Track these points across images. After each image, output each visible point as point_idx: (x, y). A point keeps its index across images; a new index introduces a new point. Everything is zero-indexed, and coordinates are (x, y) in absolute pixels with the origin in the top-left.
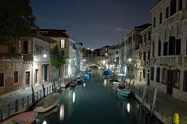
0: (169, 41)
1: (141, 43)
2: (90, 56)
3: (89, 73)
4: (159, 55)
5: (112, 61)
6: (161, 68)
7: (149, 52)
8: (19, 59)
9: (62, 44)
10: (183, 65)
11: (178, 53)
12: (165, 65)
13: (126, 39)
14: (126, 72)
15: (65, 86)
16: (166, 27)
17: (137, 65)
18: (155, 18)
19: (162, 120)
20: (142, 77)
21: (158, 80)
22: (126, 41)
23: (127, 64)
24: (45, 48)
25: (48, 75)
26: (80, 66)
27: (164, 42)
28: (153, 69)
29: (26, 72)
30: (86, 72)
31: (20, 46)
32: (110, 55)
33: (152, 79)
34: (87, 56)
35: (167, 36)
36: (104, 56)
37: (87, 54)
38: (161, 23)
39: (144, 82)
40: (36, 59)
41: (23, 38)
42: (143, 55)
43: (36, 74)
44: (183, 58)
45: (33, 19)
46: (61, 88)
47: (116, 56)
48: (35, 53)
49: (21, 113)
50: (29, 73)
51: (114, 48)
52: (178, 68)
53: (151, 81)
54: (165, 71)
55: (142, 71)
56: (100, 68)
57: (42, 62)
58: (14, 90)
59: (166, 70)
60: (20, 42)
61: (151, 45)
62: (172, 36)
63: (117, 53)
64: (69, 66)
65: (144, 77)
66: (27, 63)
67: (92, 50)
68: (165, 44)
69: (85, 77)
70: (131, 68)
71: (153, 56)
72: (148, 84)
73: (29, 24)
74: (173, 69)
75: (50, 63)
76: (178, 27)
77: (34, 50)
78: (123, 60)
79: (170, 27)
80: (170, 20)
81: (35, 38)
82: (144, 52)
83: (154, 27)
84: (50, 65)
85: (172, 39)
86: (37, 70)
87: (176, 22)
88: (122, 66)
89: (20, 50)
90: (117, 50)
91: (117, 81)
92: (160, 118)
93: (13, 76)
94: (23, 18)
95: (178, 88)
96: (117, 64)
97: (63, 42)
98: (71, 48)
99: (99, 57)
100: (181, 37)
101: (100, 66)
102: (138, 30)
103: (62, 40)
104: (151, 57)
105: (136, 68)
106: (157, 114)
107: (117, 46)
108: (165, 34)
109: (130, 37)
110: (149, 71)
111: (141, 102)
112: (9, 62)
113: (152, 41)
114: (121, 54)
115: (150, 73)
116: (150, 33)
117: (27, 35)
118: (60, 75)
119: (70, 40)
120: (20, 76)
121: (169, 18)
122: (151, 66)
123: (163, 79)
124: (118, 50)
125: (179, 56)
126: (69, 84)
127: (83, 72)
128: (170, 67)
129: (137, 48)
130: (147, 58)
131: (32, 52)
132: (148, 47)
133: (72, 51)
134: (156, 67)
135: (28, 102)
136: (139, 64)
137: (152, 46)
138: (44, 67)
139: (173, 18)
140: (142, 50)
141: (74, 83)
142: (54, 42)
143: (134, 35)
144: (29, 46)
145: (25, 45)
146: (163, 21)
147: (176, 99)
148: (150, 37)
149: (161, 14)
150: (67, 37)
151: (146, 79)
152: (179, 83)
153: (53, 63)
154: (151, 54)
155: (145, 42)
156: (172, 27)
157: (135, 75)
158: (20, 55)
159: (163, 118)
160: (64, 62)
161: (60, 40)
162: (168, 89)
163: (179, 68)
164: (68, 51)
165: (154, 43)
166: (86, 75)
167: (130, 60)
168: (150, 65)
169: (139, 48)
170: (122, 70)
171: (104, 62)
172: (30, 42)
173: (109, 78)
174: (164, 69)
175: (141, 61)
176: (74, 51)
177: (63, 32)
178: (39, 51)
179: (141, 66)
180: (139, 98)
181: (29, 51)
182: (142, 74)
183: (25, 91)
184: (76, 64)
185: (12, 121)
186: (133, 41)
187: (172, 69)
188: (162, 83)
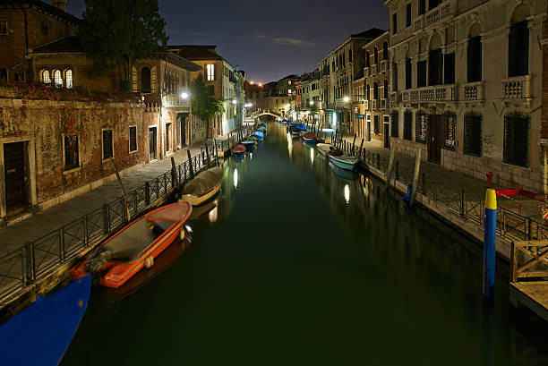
0: (429, 59)
1: (368, 66)
2: (258, 96)
3: (262, 128)
4: (409, 86)
5: (305, 105)
6: (414, 111)
7: (386, 83)
8: (138, 103)
9: (209, 74)
10: (462, 103)
11: (450, 79)
12: (422, 104)
13: (332, 59)
14: (334, 124)
15: (222, 154)
16: (420, 31)
17: (359, 110)
18: (395, 16)
19: (435, 210)
20: (372, 132)
21: (408, 136)
22: (333, 63)
23: (338, 108)
24: (180, 80)
25: (187, 134)
26: (241, 116)
27: (417, 61)
28: (395, 115)
29: (151, 129)
30: (256, 127)
31: (135, 78)
32: (299, 92)
33: (395, 134)
34: (251, 98)
35: (423, 50)
36: (286, 94)
37: (251, 92)
38: (409, 24)
39: (376, 143)
40: (166, 101)
41: (140, 61)
42: (372, 89)
43: (167, 132)
44: (462, 90)
45: (161, 24)
46: (217, 158)
47: (312, 94)
48: (164, 90)
49: (155, 208)
50: (154, 129)
51: (307, 78)
52: (450, 110)
53: (392, 140)
54: (423, 117)
55: (372, 121)
56: (279, 119)
57: (177, 109)
58: (131, 165)
59: (424, 114)
60: (134, 69)
61: (388, 68)
62: (434, 48)
63: (314, 88)
64: (224, 115)
65: (377, 131)
66: (151, 111)
67: (260, 85)
68: (421, 65)
69: (256, 136)
70: (346, 116)
71: (395, 89)
72: (387, 145)
73: (153, 34)
74: (439, 112)
75: (190, 111)
76: (446, 30)
77: (163, 85)
78: (327, 102)
79: (429, 31)
80: (428, 17)
81: (164, 62)
82: (375, 83)
83: (395, 32)
84: (191, 115)
85: (435, 54)
86: (168, 125)
87: (441, 21)
88: (327, 113)
89: (135, 87)
90: (313, 83)
91: (323, 142)
92: (430, 207)
93: (127, 137)
94: (142, 23)
95: (451, 148)
96: (314, 109)
97: (210, 68)
98: (226, 79)
99: (277, 98)
100: (454, 49)
101: (280, 115)
102: (357, 41)
103: (209, 66)
104: (391, 92)
105: (358, 114)
106: (425, 200)
107: (313, 74)
108: (420, 46)
109: (341, 56)
110: (387, 119)
111: (385, 179)
112: (121, 109)
113: (391, 61)
114: (322, 90)
115: (390, 123)
116: (386, 46)
117: (148, 56)
118: (209, 134)
119: (225, 64)
120: (139, 136)
121: (427, 14)
122: (391, 110)
123: (419, 133)
124: (317, 82)
125: (453, 86)
126: (230, 150)
127: (250, 127)
128: (434, 108)
129: (359, 75)
130: (382, 94)
131: (159, 88)
132: (384, 73)
133: (228, 85)
134: (402, 110)
135: (166, 185)
136: (364, 107)
137: (391, 70)
138: (180, 119)
139: (436, 13)
140: (368, 78)
141: (240, 149)
142: (197, 68)
143: (350, 51)
144: (153, 77)
145: (145, 75)
146: (413, 21)
147: (451, 171)
148: (386, 52)
149: (409, 7)
150: (220, 58)
151: (382, 135)
152: (454, 139)
153: (195, 110)
154: (391, 86)
155: (376, 62)
156: (435, 30)
157: (356, 128)
158: (138, 95)
159: (438, 206)
160: (216, 109)
161: (206, 65)
162: (430, 152)
163: (453, 109)
164: (221, 87)
165: (395, 64)
166: (257, 133)
167: (346, 99)
168: (388, 107)
169: (363, 77)
170: (327, 121)
171: (286, 107)
172: (154, 69)
173: (305, 136)
174: (419, 114)
175: (370, 101)
176: (231, 86)
177: (211, 50)
178: (171, 86)
179: (369, 110)
180: (378, 171)
181: (153, 86)
182: (372, 127)
183: (150, 167)
184: (235, 112)
185: (148, 221)
186: (348, 63)
187: (437, 113)
188: (418, 140)
